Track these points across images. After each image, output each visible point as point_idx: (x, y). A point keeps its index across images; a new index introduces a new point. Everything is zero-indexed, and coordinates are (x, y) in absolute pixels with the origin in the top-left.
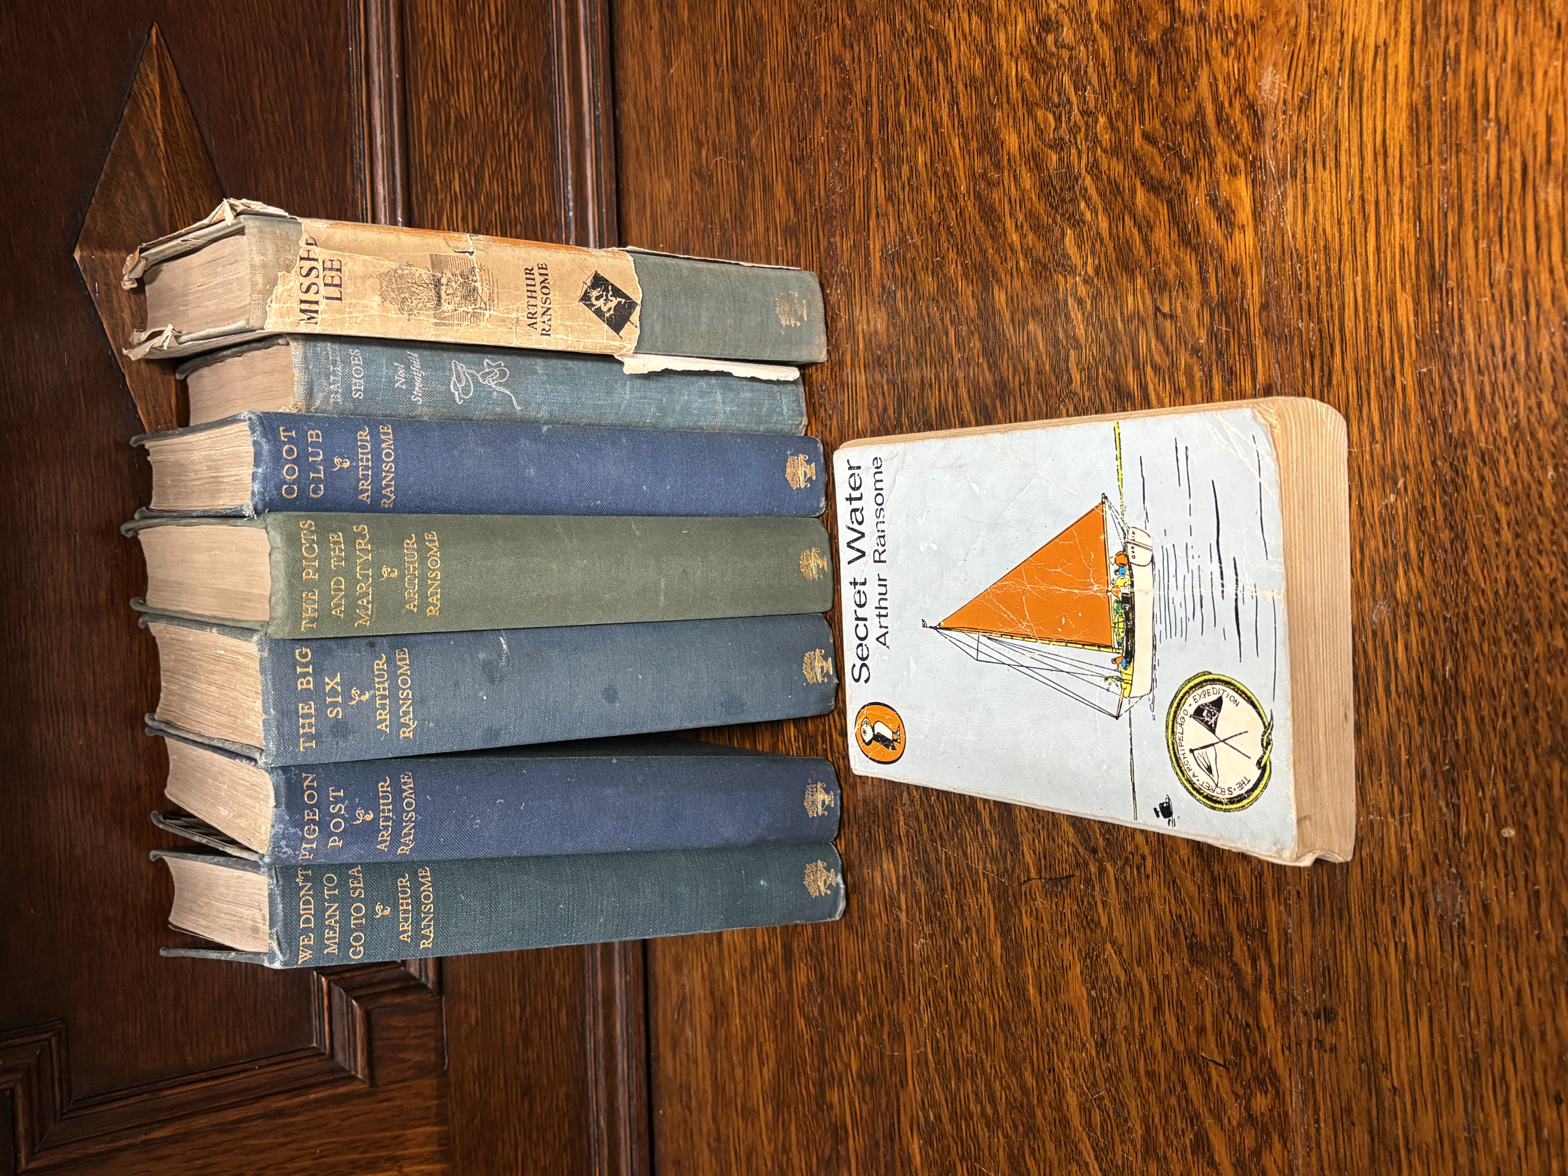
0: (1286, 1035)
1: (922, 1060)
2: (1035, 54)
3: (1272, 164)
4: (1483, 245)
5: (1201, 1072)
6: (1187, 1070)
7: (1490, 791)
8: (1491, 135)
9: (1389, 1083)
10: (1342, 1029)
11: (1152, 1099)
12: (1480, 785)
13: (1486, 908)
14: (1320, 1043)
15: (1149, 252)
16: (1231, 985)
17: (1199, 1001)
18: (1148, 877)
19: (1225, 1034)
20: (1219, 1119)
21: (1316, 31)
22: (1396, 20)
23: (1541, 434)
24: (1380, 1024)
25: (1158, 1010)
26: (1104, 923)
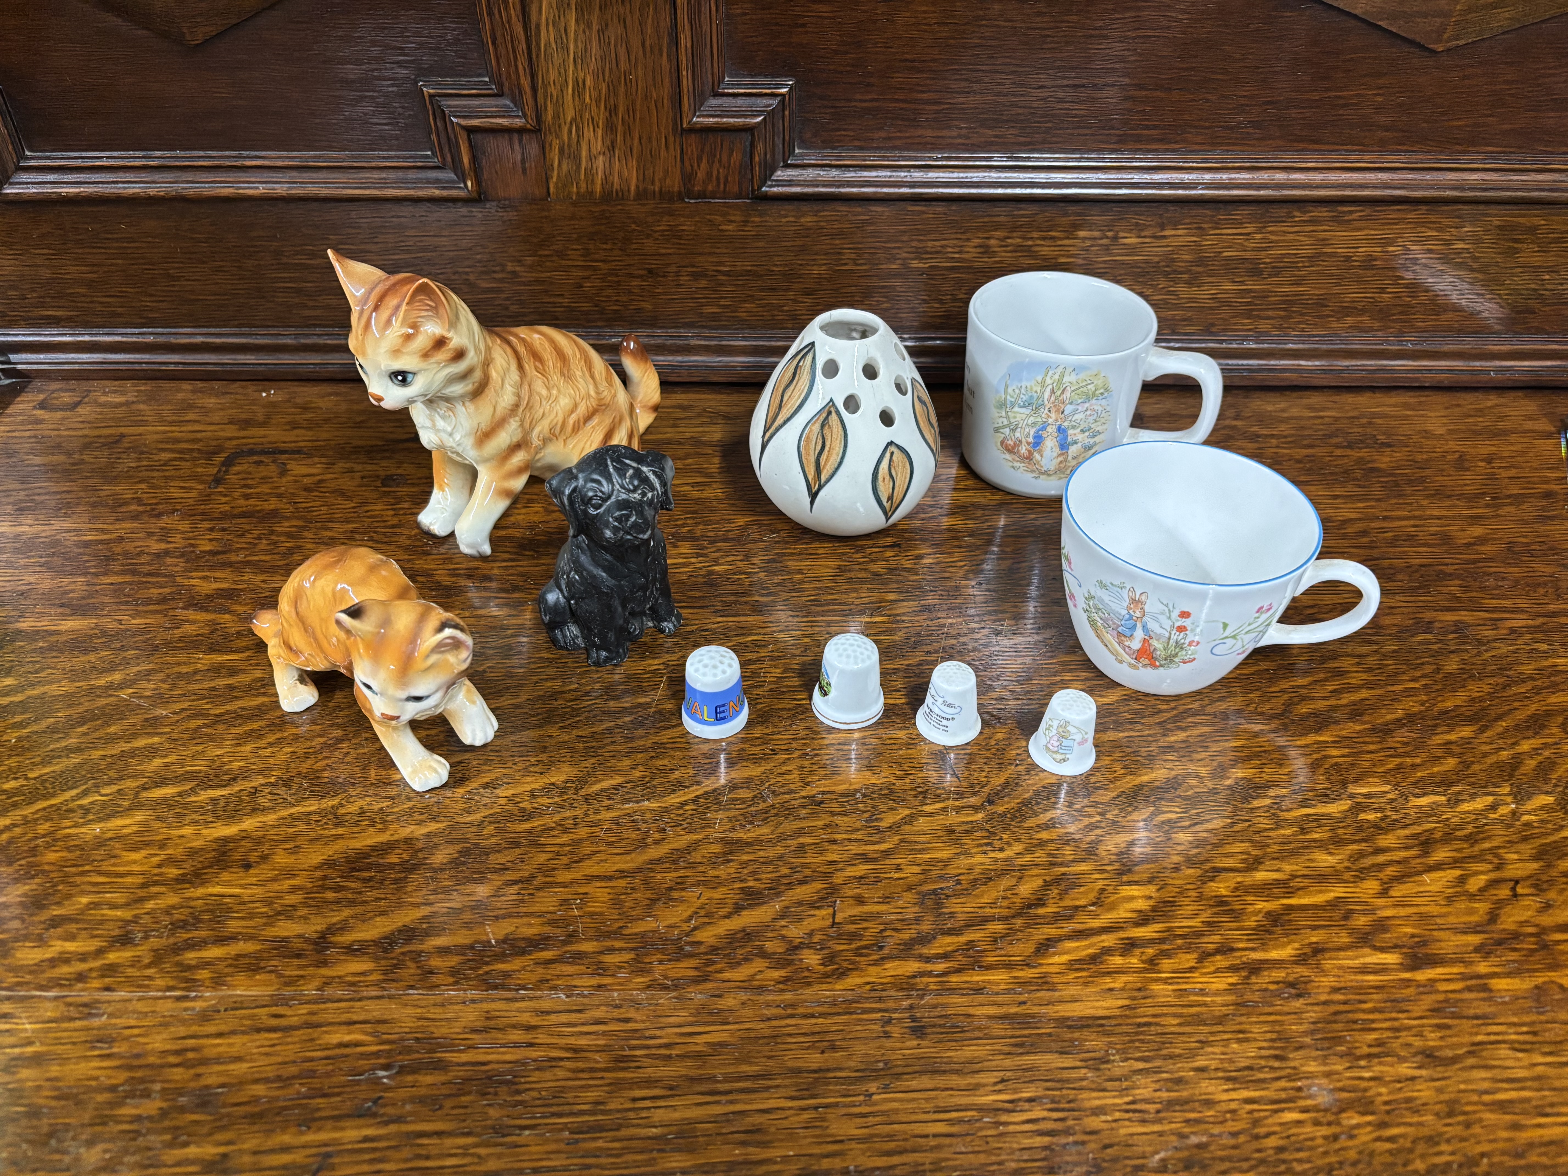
0: (884, 987)
5: (822, 899)
6: (819, 885)
9: (873, 1090)
10: (909, 1044)
11: (779, 850)
14: (889, 1021)
16: (913, 932)
17: (886, 900)
18: (985, 853)
19: (865, 925)
20: (783, 917)
24: (926, 1082)
25: (865, 858)
26: (928, 808)
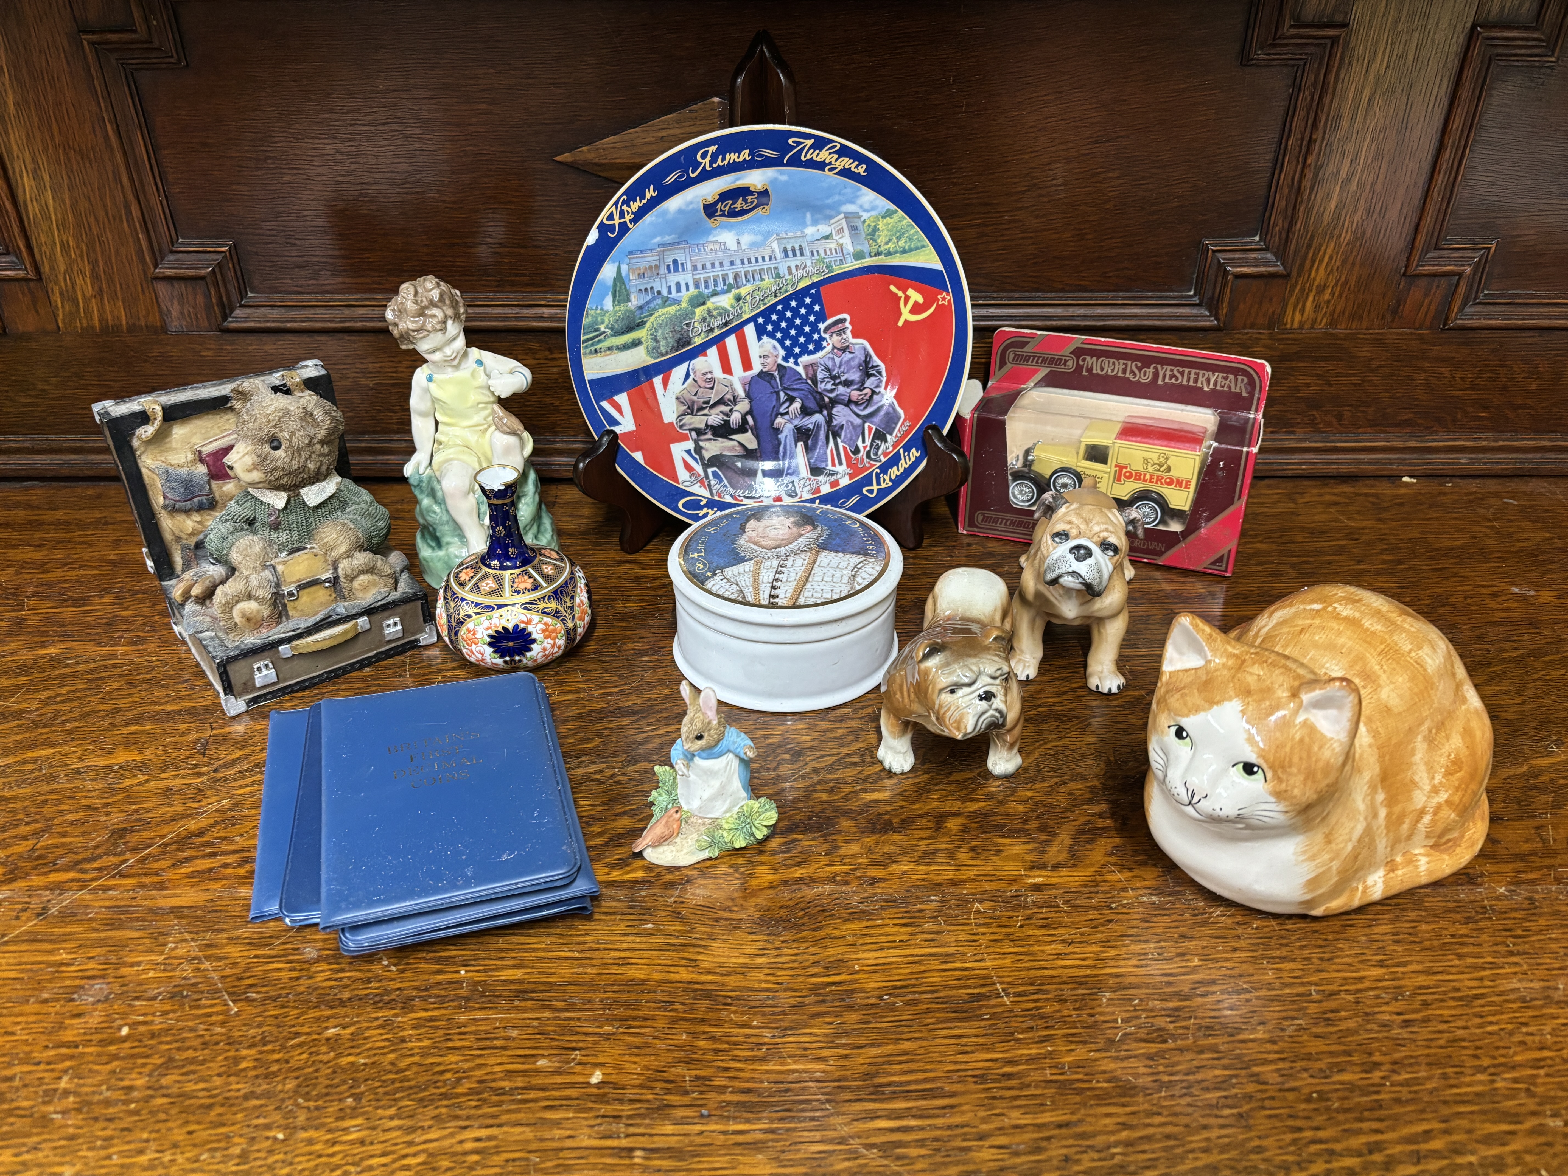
0: (39, 888)
1: (113, 656)
2: (780, 746)
3: (643, 893)
4: (535, 1023)
5: (33, 834)
6: (38, 826)
7: (158, 1020)
8: (607, 1029)
10: (29, 923)
11: (27, 803)
12: (164, 1013)
13: (79, 1015)
14: (25, 910)
15: (617, 815)
16: (88, 855)
17: (83, 834)
18: (184, 804)
19: (56, 850)
21: (723, 923)
22: (709, 972)
23: (392, 1056)
24: (24, 947)
25: (87, 808)
26: (163, 775)
